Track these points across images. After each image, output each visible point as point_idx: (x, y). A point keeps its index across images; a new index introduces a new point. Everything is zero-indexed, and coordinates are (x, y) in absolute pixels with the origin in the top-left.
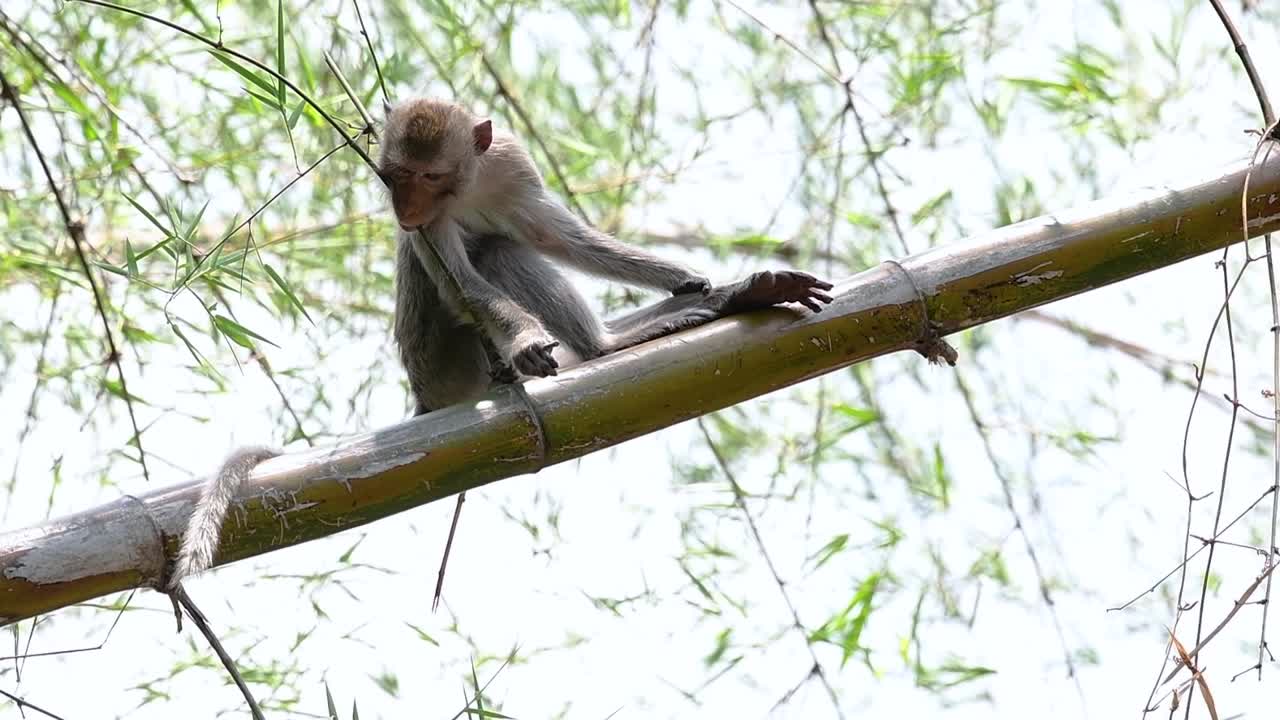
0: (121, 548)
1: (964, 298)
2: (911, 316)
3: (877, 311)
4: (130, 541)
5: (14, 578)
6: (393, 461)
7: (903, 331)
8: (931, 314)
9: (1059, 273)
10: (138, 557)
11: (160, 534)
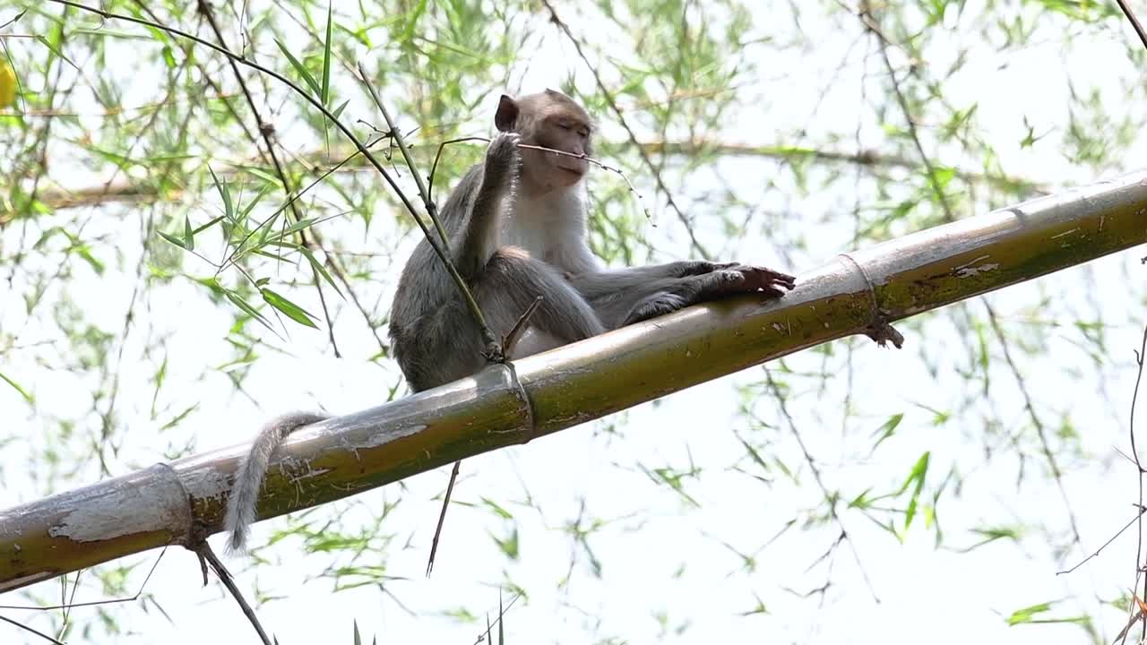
0: (153, 510)
1: (910, 288)
2: (862, 304)
3: (832, 299)
4: (161, 504)
5: (58, 536)
6: (397, 432)
7: (855, 317)
8: (880, 303)
9: (995, 266)
10: (168, 518)
11: (188, 497)
